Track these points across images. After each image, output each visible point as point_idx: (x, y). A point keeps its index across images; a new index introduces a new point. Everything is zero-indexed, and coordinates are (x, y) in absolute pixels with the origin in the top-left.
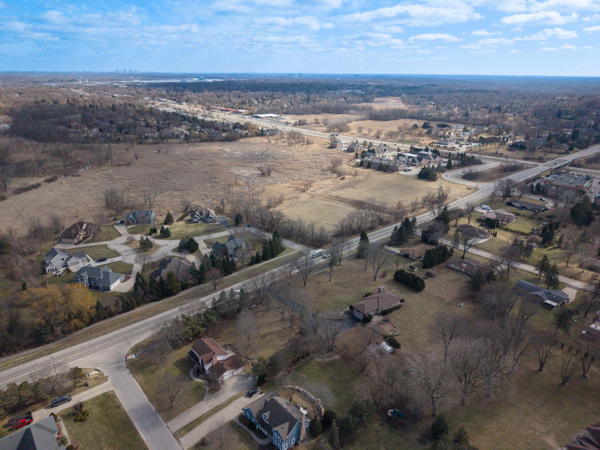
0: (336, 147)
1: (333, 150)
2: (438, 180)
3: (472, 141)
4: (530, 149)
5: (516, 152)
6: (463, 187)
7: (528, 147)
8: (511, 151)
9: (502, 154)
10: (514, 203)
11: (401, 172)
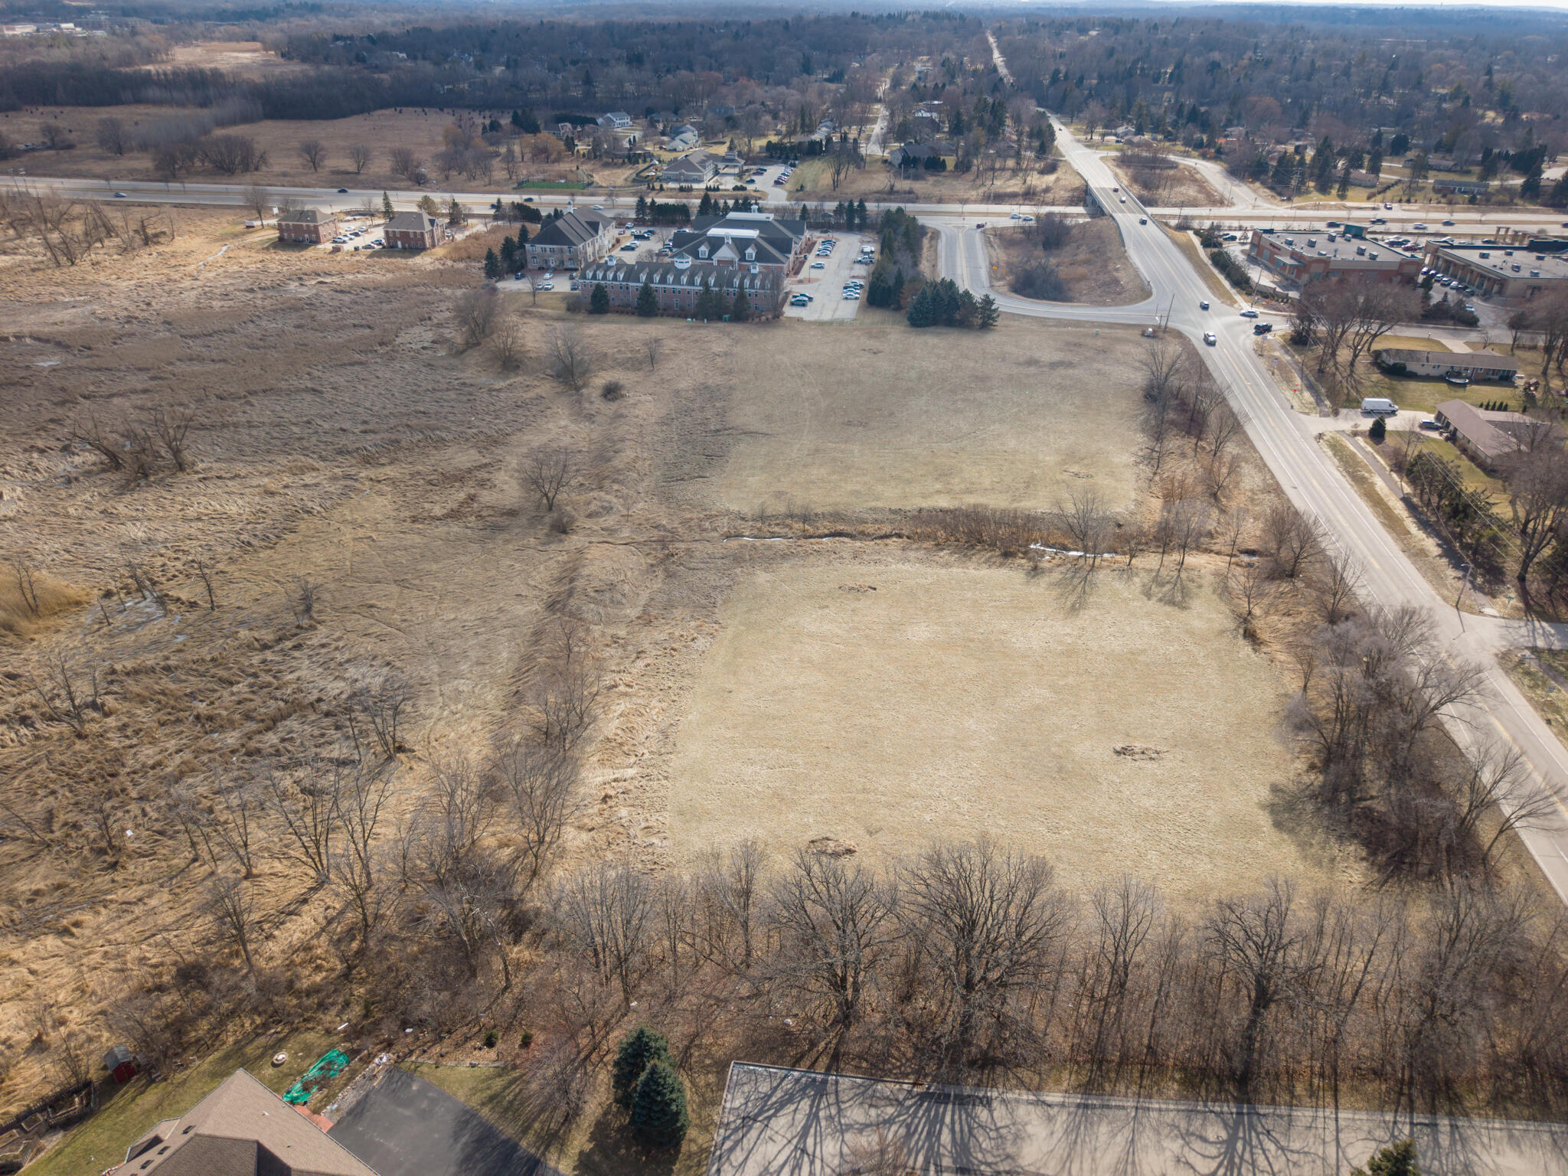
0: (317, 241)
1: (309, 253)
2: (1000, 322)
3: (750, 159)
4: (956, 166)
5: (931, 179)
6: (1121, 333)
7: (950, 161)
8: (916, 178)
9: (910, 192)
10: (1412, 367)
11: (789, 311)
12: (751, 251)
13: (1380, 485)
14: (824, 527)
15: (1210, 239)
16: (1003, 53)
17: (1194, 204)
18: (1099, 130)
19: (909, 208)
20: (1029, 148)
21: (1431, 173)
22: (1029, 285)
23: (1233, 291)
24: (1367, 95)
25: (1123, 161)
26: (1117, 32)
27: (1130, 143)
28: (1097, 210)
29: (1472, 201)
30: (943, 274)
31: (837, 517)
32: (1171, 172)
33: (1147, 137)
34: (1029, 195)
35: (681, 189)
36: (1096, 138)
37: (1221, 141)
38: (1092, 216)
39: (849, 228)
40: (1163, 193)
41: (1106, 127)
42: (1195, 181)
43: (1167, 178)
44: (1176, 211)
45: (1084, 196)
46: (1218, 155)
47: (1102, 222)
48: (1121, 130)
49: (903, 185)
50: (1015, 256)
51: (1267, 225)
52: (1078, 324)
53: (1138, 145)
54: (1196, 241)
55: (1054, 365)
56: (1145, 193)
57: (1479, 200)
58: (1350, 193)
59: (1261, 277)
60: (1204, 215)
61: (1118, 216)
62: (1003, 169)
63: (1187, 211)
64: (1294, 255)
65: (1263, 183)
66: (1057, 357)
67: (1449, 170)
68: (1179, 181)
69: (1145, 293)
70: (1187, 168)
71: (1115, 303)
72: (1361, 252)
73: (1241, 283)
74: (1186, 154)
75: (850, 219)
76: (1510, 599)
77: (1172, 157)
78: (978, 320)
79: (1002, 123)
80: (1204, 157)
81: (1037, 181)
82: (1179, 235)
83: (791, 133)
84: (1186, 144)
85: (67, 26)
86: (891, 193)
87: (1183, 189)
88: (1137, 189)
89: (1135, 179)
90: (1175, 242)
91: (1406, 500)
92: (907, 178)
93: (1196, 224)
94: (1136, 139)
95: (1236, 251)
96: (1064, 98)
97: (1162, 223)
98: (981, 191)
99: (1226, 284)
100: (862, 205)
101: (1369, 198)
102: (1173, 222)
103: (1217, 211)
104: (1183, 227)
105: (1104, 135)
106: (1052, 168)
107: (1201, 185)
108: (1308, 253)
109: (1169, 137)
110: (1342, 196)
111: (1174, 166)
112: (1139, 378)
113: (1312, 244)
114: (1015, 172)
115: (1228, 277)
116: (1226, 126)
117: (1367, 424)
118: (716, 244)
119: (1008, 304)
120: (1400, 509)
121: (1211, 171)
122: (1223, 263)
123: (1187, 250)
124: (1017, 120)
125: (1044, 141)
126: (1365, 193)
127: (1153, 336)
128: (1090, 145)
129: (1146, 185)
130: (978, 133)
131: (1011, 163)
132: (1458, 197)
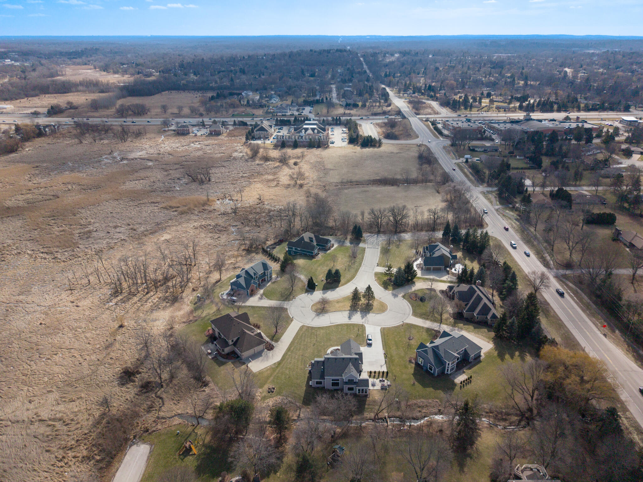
0: (189, 133)
1: (188, 136)
2: (383, 145)
3: (300, 106)
4: (362, 106)
5: (355, 110)
6: (412, 146)
7: (360, 104)
8: (351, 109)
9: (350, 114)
10: (476, 149)
11: (331, 145)
12: (316, 131)
13: (466, 170)
14: (355, 183)
15: (434, 123)
16: (367, 64)
17: (430, 114)
18: (402, 92)
19: (353, 118)
20: (382, 99)
21: (495, 103)
22: (389, 136)
23: (439, 136)
24: (485, 77)
25: (410, 102)
26: (404, 56)
27: (411, 96)
28: (404, 117)
29: (505, 111)
30: (366, 134)
31: (357, 182)
32: (424, 105)
33: (416, 94)
34: (384, 113)
35: (283, 115)
36: (401, 95)
37: (438, 95)
38: (403, 118)
39: (337, 124)
40: (422, 111)
41: (404, 91)
42: (430, 107)
43: (423, 107)
44: (424, 116)
45: (399, 113)
46: (436, 99)
47: (406, 120)
48: (408, 92)
49: (347, 112)
50: (384, 130)
51: (447, 119)
52: (402, 144)
53: (414, 97)
54: (430, 124)
55: (397, 153)
56: (416, 111)
57: (506, 110)
58: (473, 109)
59: (446, 132)
60: (432, 117)
61: (409, 118)
62: (376, 106)
63: (428, 116)
64: (453, 126)
65: (450, 108)
66: (398, 151)
67: (501, 102)
68: (426, 108)
69: (417, 137)
70: (428, 104)
71: (410, 140)
72: (469, 125)
73: (441, 133)
74: (428, 100)
75: (337, 122)
76: (485, 185)
77: (424, 101)
78: (378, 145)
79: (373, 92)
80: (433, 100)
81: (385, 109)
82: (426, 123)
83: (309, 97)
84: (428, 96)
85: (8, 61)
86: (344, 114)
87: (427, 110)
88: (414, 110)
89: (413, 108)
90: (425, 124)
91: (470, 173)
92: (349, 109)
93: (430, 120)
94: (413, 95)
95: (440, 126)
96: (390, 82)
97: (421, 120)
98: (370, 112)
99: (437, 134)
100: (340, 118)
101: (478, 111)
102: (424, 119)
103: (436, 116)
104: (427, 121)
105: (403, 94)
106: (389, 105)
107: (432, 108)
108: (456, 126)
109: (423, 94)
110: (471, 110)
111: (425, 103)
112: (417, 155)
113: (457, 124)
114: (379, 107)
115: (438, 132)
116: (440, 90)
117: (464, 160)
118: (306, 130)
119: (384, 141)
120: (468, 174)
121: (435, 104)
122: (436, 129)
123: (428, 126)
124: (377, 90)
125: (385, 96)
126: (477, 109)
127: (419, 146)
128: (400, 97)
129: (417, 109)
130: (367, 96)
131: (378, 104)
132: (501, 110)
